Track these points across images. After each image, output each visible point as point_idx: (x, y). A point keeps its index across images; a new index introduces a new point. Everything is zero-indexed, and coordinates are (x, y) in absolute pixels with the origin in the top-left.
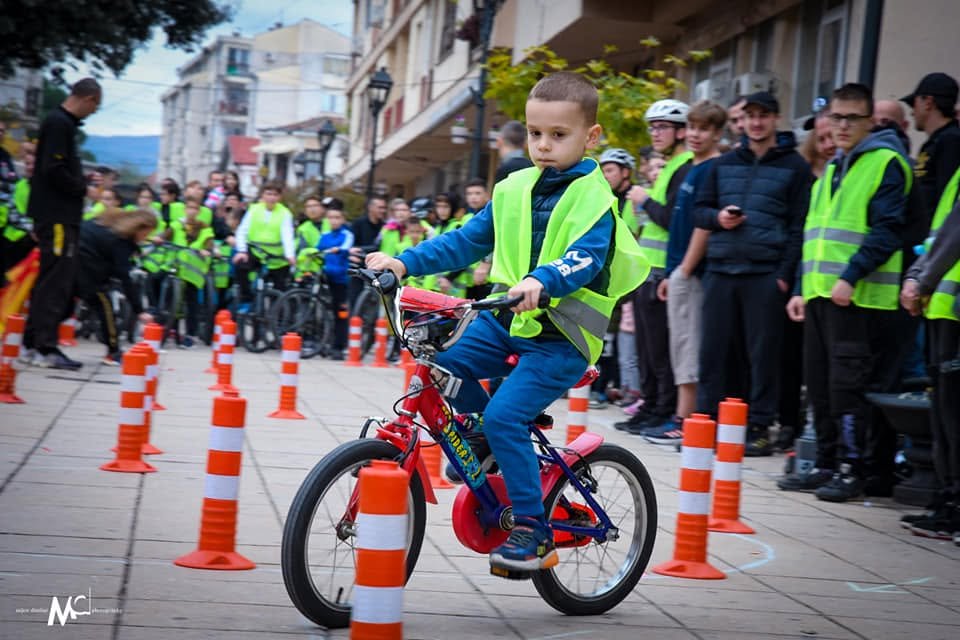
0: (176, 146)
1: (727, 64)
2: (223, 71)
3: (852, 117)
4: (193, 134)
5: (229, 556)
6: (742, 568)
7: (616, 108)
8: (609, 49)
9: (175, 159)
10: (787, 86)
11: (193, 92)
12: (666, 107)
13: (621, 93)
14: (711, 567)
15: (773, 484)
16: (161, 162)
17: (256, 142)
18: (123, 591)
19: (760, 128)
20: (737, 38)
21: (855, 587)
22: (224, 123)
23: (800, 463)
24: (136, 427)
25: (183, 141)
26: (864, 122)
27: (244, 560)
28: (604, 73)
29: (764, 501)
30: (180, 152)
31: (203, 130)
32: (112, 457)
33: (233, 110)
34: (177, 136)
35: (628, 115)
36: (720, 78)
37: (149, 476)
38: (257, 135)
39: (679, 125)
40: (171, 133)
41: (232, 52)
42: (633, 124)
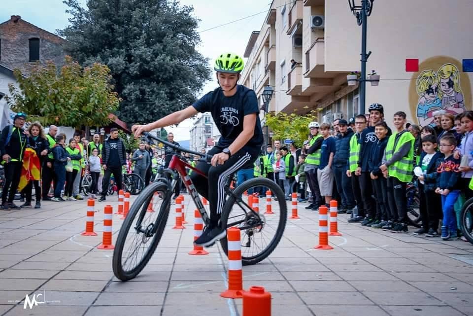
0: (194, 142)
1: (330, 111)
2: (204, 123)
3: (360, 123)
4: (198, 139)
5: (202, 251)
6: (338, 245)
7: (299, 125)
8: (295, 110)
9: (194, 146)
10: (346, 116)
11: (197, 129)
12: (314, 124)
13: (300, 121)
14: (329, 246)
15: (347, 221)
16: (190, 147)
17: (213, 140)
18: (174, 262)
19: (343, 130)
20: (332, 104)
21: (368, 249)
22: (205, 135)
23: (354, 215)
24: (180, 217)
25: (195, 141)
26: (364, 124)
27: (206, 252)
28: (295, 116)
29: (345, 226)
30: (195, 143)
31: (200, 138)
32: (175, 225)
33: (207, 132)
34: (194, 140)
35: (302, 126)
36: (328, 115)
37: (184, 229)
38: (213, 138)
39: (317, 128)
40: (193, 139)
41: (206, 118)
42: (303, 128)
